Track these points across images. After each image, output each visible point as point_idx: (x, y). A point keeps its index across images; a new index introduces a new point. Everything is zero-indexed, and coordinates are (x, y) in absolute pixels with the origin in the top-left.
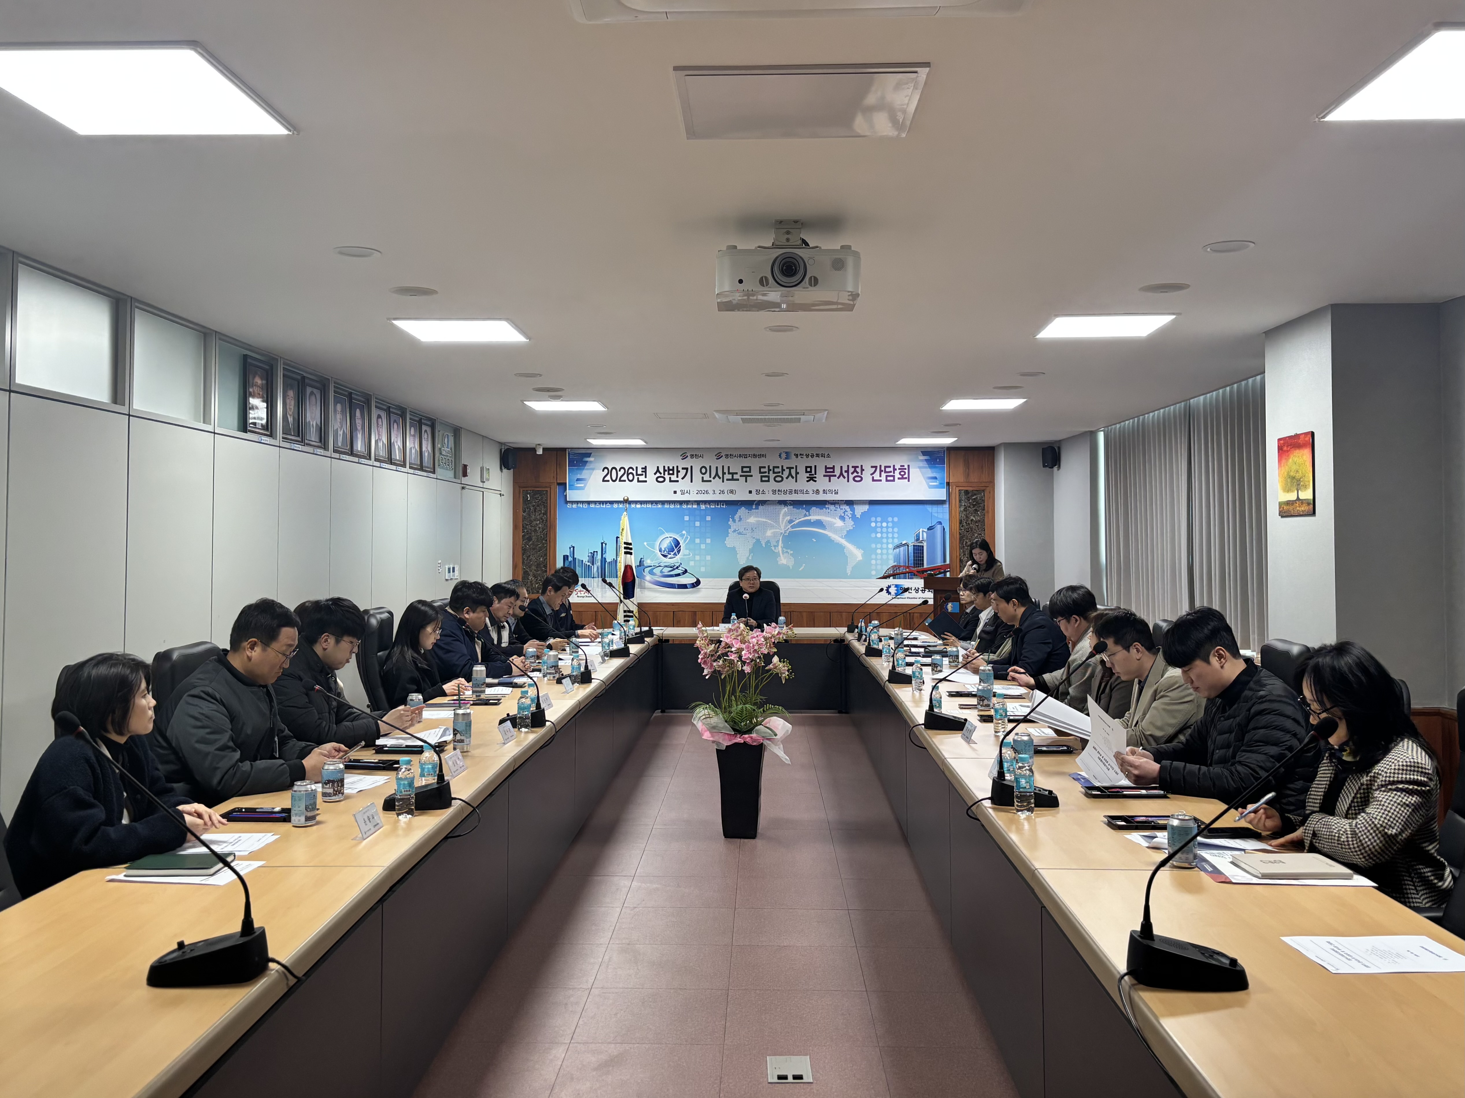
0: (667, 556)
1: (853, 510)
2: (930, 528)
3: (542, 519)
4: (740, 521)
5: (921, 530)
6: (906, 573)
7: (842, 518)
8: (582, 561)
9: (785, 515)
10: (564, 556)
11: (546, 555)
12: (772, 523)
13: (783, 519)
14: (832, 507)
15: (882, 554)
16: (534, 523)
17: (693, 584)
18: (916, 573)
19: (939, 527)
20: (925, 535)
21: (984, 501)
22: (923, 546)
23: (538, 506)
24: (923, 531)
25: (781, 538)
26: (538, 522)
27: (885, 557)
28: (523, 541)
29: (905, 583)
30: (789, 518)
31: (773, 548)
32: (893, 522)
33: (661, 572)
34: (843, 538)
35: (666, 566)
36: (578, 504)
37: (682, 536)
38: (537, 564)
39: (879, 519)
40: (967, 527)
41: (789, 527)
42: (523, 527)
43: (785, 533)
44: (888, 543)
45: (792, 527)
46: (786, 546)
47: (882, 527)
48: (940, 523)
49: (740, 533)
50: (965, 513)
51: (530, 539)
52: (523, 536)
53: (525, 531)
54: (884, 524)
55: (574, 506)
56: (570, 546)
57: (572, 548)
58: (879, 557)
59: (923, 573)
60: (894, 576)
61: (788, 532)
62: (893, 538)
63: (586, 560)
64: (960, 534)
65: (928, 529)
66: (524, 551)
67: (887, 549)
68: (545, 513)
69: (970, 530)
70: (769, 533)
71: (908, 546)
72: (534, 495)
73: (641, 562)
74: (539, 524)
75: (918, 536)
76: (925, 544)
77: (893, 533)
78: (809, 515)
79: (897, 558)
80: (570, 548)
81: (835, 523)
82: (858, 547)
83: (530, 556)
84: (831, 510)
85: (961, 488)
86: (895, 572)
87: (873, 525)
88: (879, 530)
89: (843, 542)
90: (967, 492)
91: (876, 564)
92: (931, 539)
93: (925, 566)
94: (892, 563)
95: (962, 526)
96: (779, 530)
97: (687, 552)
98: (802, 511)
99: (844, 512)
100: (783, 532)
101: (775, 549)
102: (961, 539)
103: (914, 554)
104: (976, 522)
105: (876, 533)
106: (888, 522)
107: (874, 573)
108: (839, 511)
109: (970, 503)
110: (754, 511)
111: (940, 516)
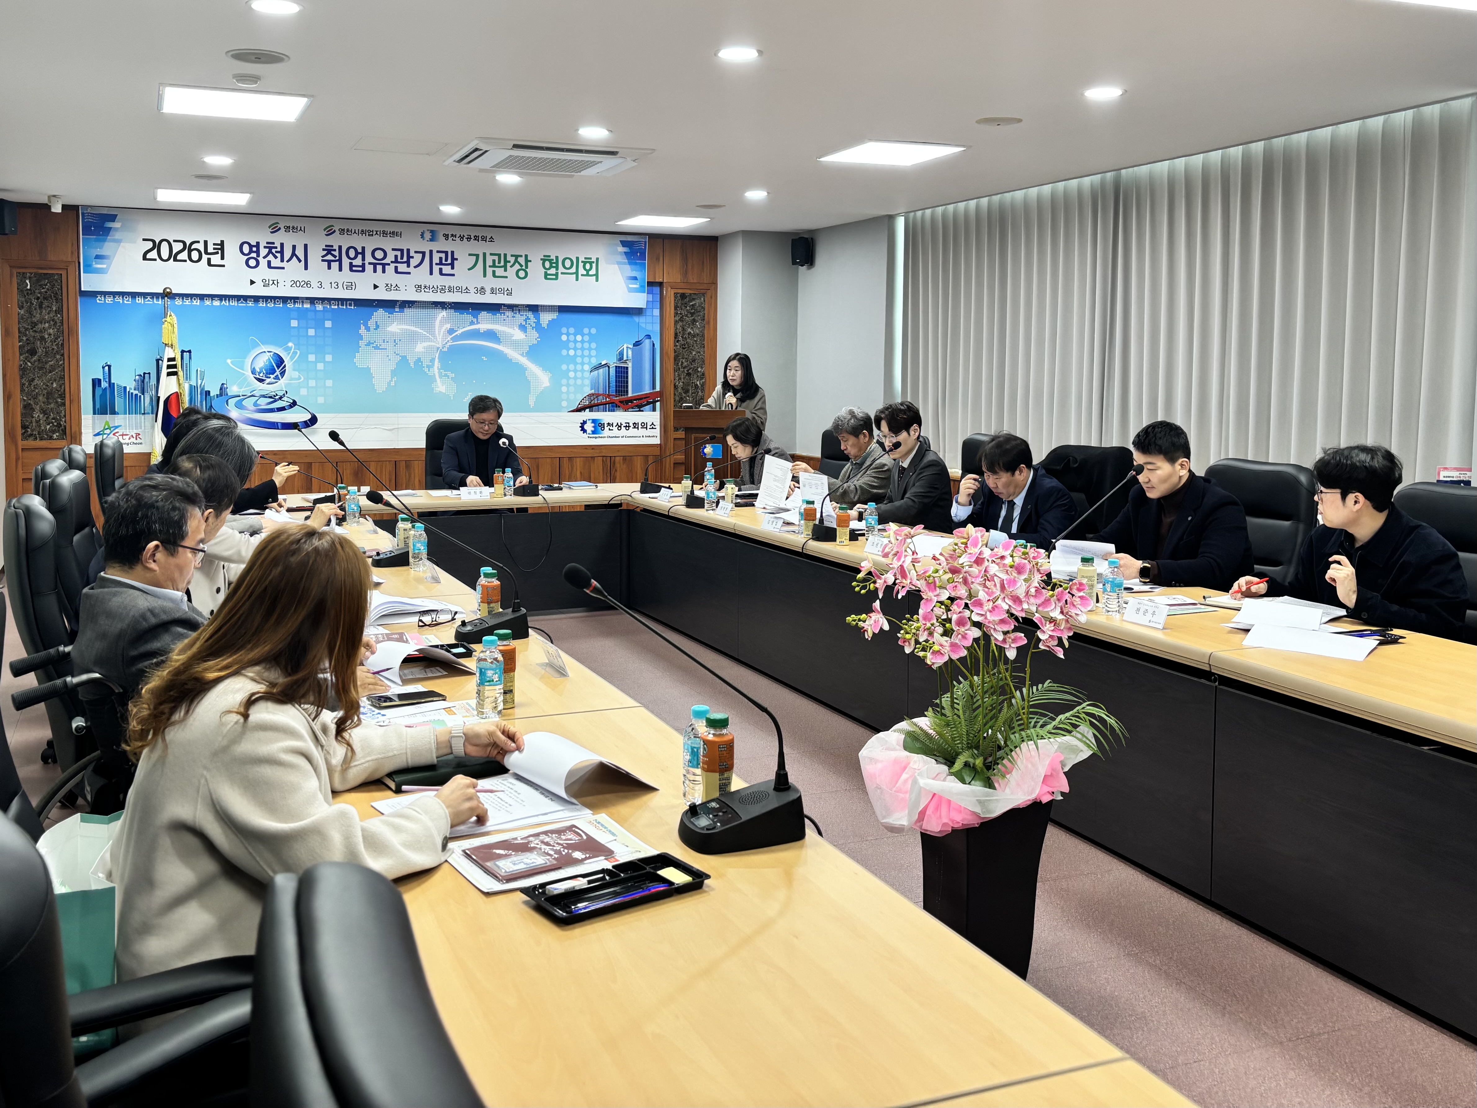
0: (263, 380)
1: (538, 318)
2: (637, 344)
3: (53, 320)
4: (376, 329)
5: (625, 346)
6: (606, 404)
7: (523, 328)
8: (125, 388)
9: (444, 321)
10: (94, 380)
11: (62, 378)
12: (425, 333)
13: (441, 327)
14: (509, 313)
15: (575, 378)
16: (40, 326)
17: (305, 422)
18: (619, 404)
19: (647, 342)
20: (630, 352)
21: (704, 308)
22: (627, 368)
23: (45, 298)
24: (627, 348)
25: (437, 355)
26: (47, 325)
27: (579, 382)
28: (21, 354)
29: (606, 416)
30: (448, 326)
31: (426, 370)
32: (589, 334)
33: (255, 404)
34: (523, 356)
35: (264, 396)
36: (114, 297)
37: (287, 350)
38: (47, 393)
39: (572, 330)
40: (683, 342)
41: (449, 339)
42: (19, 332)
43: (443, 348)
44: (583, 364)
45: (454, 339)
46: (444, 367)
47: (575, 341)
48: (648, 337)
49: (376, 348)
50: (680, 324)
51: (33, 352)
52: (20, 347)
53: (24, 338)
54: (579, 338)
55: (109, 300)
56: (103, 364)
57: (107, 368)
58: (572, 382)
59: (627, 404)
60: (591, 407)
61: (447, 345)
62: (590, 356)
63: (131, 386)
64: (675, 352)
65: (634, 345)
66: (23, 370)
67: (583, 371)
68: (60, 311)
69: (686, 346)
70: (420, 347)
71: (609, 367)
72: (38, 281)
73: (223, 389)
74: (50, 328)
75: (621, 354)
76: (630, 365)
77: (590, 349)
78: (478, 323)
79: (594, 384)
80: (103, 368)
81: (512, 336)
82: (545, 369)
83: (33, 379)
84: (508, 317)
85: (675, 291)
86: (593, 402)
87: (564, 338)
88: (572, 345)
89: (524, 361)
90: (683, 296)
91: (568, 392)
92: (638, 359)
93: (630, 394)
94: (588, 391)
95: (678, 341)
96: (434, 344)
97: (296, 374)
98: (467, 317)
99: (525, 320)
100: (440, 346)
101: (429, 371)
102: (676, 358)
103: (616, 377)
104: (694, 336)
105: (568, 349)
106: (583, 335)
107: (564, 404)
108: (520, 318)
109: (687, 311)
110: (397, 315)
111: (649, 327)
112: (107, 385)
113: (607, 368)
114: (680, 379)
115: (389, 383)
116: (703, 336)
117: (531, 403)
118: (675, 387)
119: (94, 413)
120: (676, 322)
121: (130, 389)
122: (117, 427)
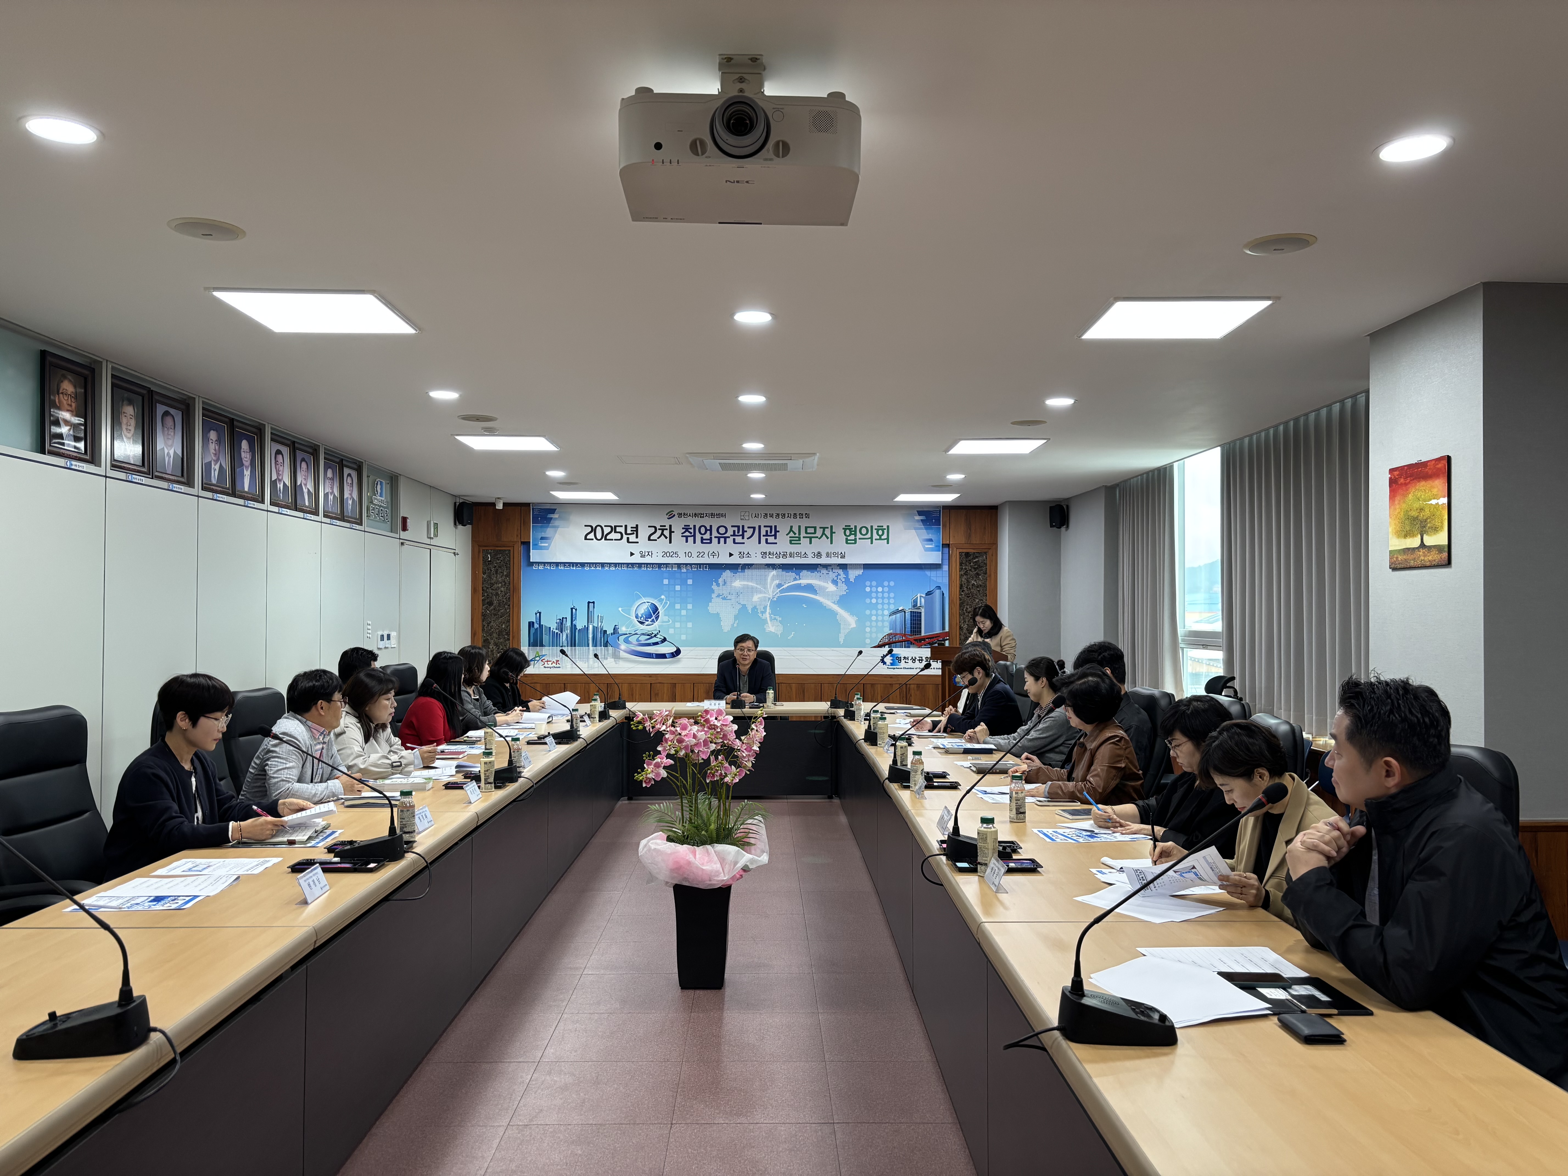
0: (644, 623)
1: (847, 574)
2: (929, 593)
3: (505, 581)
4: (724, 585)
5: (919, 596)
6: (902, 642)
7: (835, 582)
8: (550, 628)
9: (774, 578)
10: (529, 623)
11: (508, 621)
12: (760, 587)
13: (771, 583)
14: (824, 571)
15: (877, 621)
16: (496, 586)
17: (672, 653)
18: (914, 642)
19: (938, 592)
20: (923, 600)
21: (986, 564)
22: (920, 613)
23: (500, 567)
24: (921, 596)
25: (769, 604)
26: (500, 585)
27: (880, 624)
28: (483, 605)
29: (902, 652)
30: (777, 582)
31: (760, 615)
32: (889, 586)
33: (638, 640)
34: (835, 604)
35: (643, 634)
36: (544, 565)
37: (661, 601)
38: (499, 632)
39: (874, 583)
40: (967, 592)
41: (777, 591)
42: (483, 590)
43: (773, 598)
44: (883, 609)
45: (781, 592)
46: (773, 612)
47: (877, 592)
48: (939, 588)
49: (724, 599)
50: (965, 577)
51: (490, 604)
52: (483, 600)
53: (486, 594)
54: (880, 589)
55: (541, 567)
56: (536, 611)
57: (538, 614)
58: (874, 624)
59: (920, 642)
60: (889, 644)
61: (776, 597)
62: (889, 604)
63: (553, 626)
64: (960, 600)
65: (927, 594)
66: (484, 615)
67: (883, 615)
68: (508, 575)
69: (970, 595)
70: (756, 598)
71: (905, 612)
72: (496, 555)
73: (615, 630)
74: (501, 587)
75: (915, 601)
76: (923, 611)
77: (889, 598)
78: (800, 579)
79: (893, 625)
80: (536, 614)
81: (827, 588)
82: (852, 614)
83: (491, 622)
84: (823, 574)
85: (961, 551)
86: (891, 640)
87: (868, 589)
88: (874, 595)
89: (835, 607)
90: (967, 554)
91: (871, 632)
92: (929, 606)
93: (923, 634)
94: (887, 631)
95: (963, 591)
96: (765, 595)
97: (666, 618)
98: (791, 575)
99: (837, 576)
100: (771, 597)
101: (762, 615)
102: (961, 605)
103: (911, 620)
104: (978, 587)
105: (871, 598)
106: (883, 587)
107: (868, 641)
108: (832, 575)
109: (971, 566)
110: (739, 574)
111: (939, 580)
112: (538, 626)
113: (903, 613)
114: (965, 622)
115: (733, 625)
116: (985, 586)
117: (841, 640)
118: (961, 628)
119: (529, 646)
120: (961, 576)
121: (553, 629)
122: (544, 656)
